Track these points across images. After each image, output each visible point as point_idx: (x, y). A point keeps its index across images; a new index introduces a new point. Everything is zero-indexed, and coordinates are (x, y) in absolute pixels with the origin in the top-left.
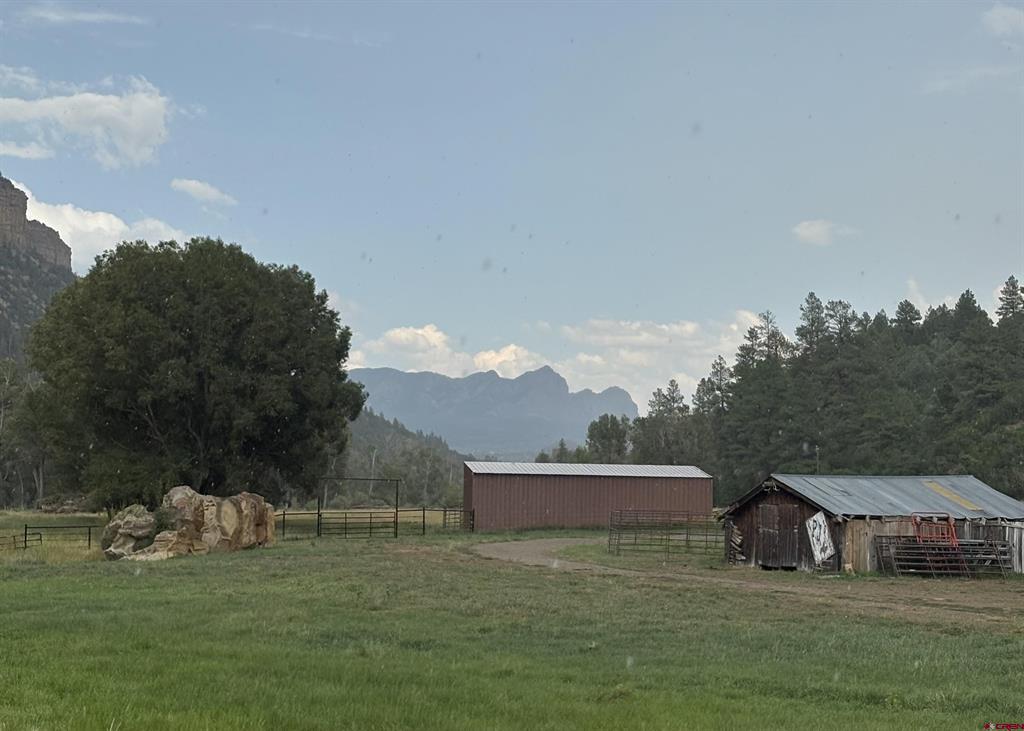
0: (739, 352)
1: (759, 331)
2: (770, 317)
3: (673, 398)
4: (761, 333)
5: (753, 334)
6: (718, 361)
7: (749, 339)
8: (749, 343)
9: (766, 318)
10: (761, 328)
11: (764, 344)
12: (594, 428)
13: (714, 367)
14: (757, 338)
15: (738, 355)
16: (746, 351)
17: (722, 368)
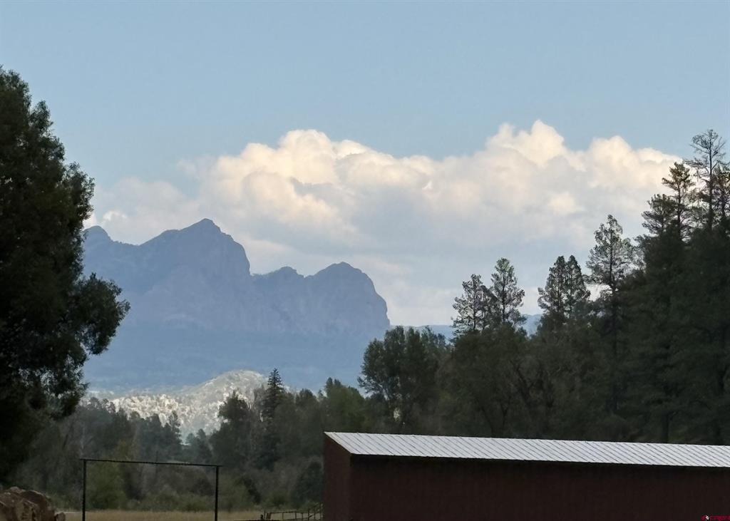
0: (651, 210)
1: (693, 171)
2: (715, 143)
3: (503, 294)
4: (698, 175)
5: (679, 176)
6: (607, 226)
7: (672, 184)
8: (671, 193)
9: (707, 145)
10: (698, 164)
11: (701, 196)
12: (374, 353)
13: (599, 236)
14: (686, 182)
15: (648, 215)
16: (664, 209)
17: (615, 239)
